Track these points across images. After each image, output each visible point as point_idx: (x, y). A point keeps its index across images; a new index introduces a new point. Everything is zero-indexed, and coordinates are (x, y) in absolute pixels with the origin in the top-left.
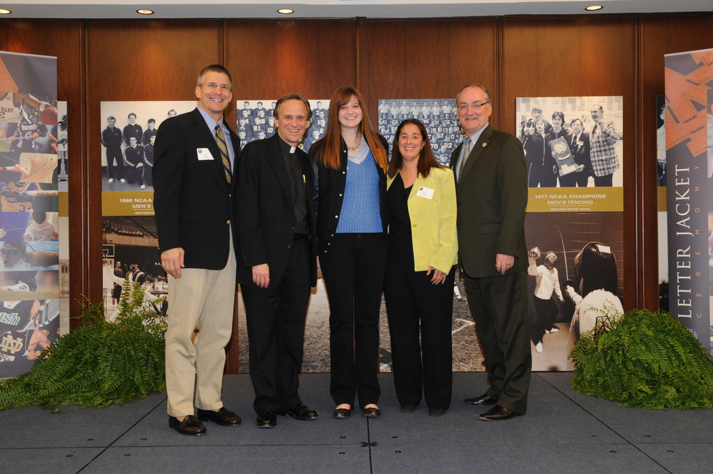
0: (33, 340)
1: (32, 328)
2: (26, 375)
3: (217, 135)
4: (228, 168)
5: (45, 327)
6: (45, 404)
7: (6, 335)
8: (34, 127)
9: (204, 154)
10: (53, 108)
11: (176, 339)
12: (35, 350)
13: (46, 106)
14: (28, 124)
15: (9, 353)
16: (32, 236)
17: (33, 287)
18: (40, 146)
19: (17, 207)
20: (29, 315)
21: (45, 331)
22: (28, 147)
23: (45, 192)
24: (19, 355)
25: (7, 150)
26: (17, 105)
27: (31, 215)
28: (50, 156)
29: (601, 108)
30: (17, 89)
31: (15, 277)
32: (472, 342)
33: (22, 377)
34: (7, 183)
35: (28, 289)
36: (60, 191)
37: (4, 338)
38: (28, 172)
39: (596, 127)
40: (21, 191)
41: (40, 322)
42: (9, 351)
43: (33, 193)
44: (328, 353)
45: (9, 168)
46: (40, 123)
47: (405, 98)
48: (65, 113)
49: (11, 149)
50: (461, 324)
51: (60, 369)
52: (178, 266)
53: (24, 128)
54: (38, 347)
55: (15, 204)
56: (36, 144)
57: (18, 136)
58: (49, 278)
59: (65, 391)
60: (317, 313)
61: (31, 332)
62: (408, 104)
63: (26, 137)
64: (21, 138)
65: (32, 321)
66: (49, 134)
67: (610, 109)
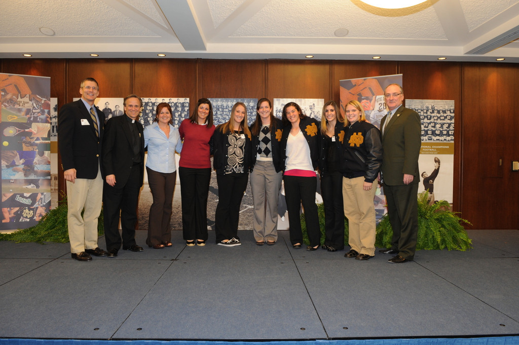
0: (38, 212)
1: (38, 206)
2: (33, 228)
3: (91, 112)
4: (97, 129)
5: (44, 206)
6: (39, 241)
7: (25, 209)
8: (39, 111)
9: (85, 122)
10: (48, 102)
11: (72, 215)
12: (39, 216)
13: (45, 100)
14: (36, 109)
15: (26, 217)
16: (37, 162)
17: (38, 186)
18: (42, 119)
19: (30, 149)
20: (36, 200)
21: (44, 208)
22: (35, 120)
23: (44, 141)
24: (31, 218)
25: (25, 121)
26: (31, 100)
27: (37, 153)
28: (46, 124)
29: (314, 104)
30: (31, 92)
31: (29, 182)
32: (251, 216)
33: (30, 229)
34: (26, 137)
35: (35, 188)
36: (51, 141)
37: (24, 211)
38: (35, 132)
39: (311, 113)
40: (32, 141)
41: (41, 203)
42: (27, 216)
43: (38, 142)
44: (181, 220)
45: (26, 130)
46: (42, 108)
47: (220, 97)
48: (56, 103)
49: (28, 121)
50: (246, 207)
51: (48, 225)
52: (73, 178)
53: (34, 111)
54: (41, 215)
55: (29, 147)
56: (40, 119)
57: (31, 115)
58: (46, 183)
59: (49, 235)
60: (176, 201)
61: (37, 208)
62: (222, 101)
63: (35, 115)
64: (33, 116)
65: (37, 203)
66: (46, 114)
67: (318, 105)
